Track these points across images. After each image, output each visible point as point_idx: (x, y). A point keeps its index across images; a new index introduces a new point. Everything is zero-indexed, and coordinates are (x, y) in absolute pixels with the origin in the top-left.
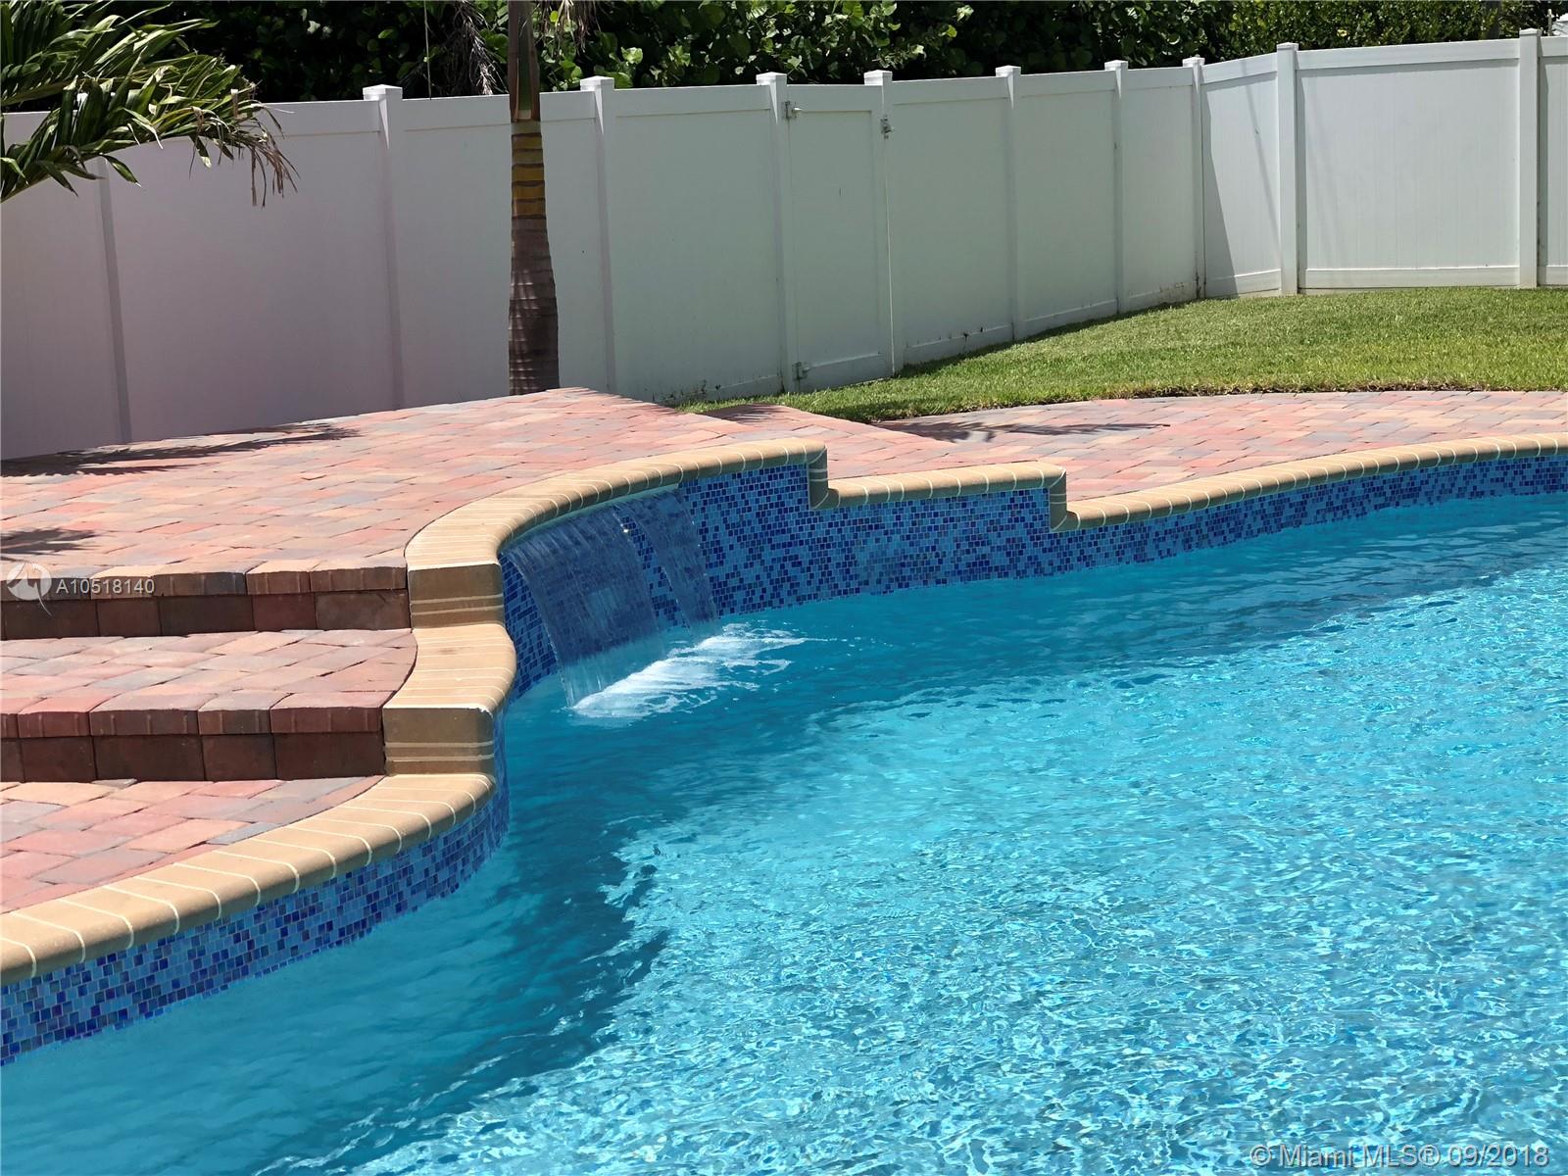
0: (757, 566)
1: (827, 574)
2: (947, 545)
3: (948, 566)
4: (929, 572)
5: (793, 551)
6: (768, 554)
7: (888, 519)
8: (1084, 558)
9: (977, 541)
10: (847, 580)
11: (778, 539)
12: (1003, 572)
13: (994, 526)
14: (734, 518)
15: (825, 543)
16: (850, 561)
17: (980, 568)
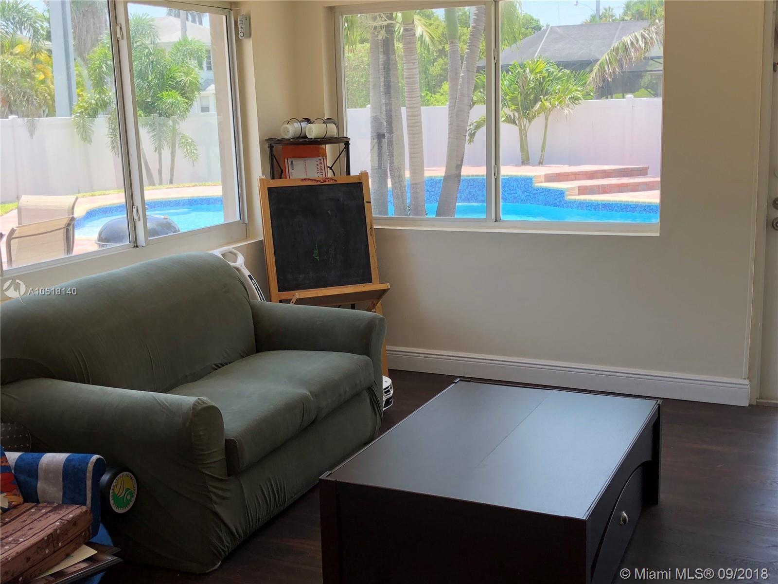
0: (524, 196)
5: (530, 194)
11: (527, 191)
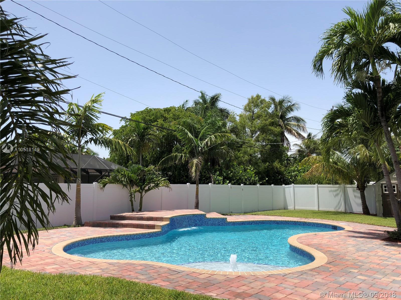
1: (206, 224)
2: (216, 223)
3: (216, 224)
4: (215, 225)
5: (203, 222)
6: (201, 222)
7: (211, 220)
8: (229, 225)
9: (219, 223)
10: (208, 225)
12: (221, 225)
13: (221, 221)
14: (198, 218)
15: (206, 221)
16: (208, 223)
17: (219, 225)
